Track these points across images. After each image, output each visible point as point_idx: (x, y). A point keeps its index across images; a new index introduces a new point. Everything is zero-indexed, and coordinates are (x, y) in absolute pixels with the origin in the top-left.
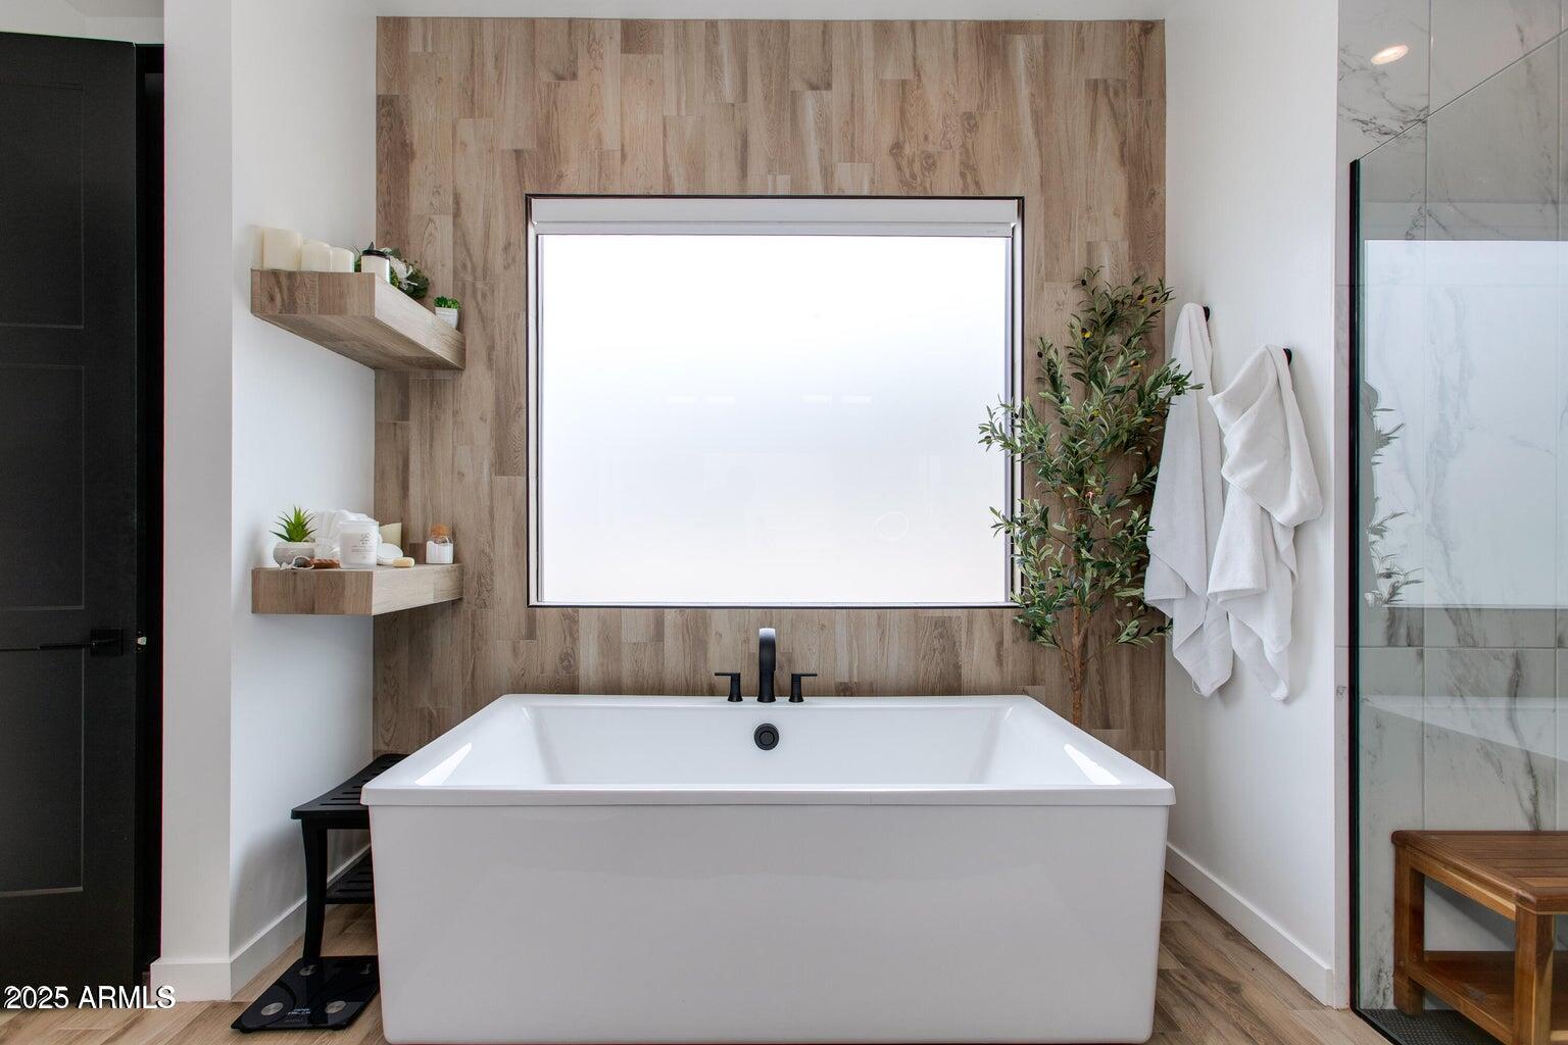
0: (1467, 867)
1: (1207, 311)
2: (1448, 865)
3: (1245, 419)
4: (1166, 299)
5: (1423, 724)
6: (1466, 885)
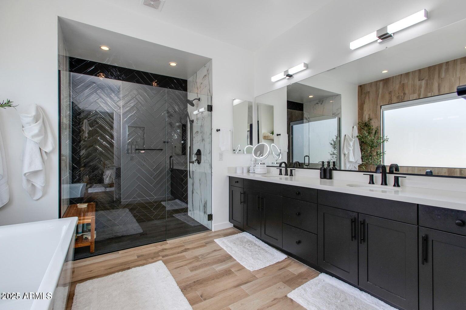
3: (38, 124)
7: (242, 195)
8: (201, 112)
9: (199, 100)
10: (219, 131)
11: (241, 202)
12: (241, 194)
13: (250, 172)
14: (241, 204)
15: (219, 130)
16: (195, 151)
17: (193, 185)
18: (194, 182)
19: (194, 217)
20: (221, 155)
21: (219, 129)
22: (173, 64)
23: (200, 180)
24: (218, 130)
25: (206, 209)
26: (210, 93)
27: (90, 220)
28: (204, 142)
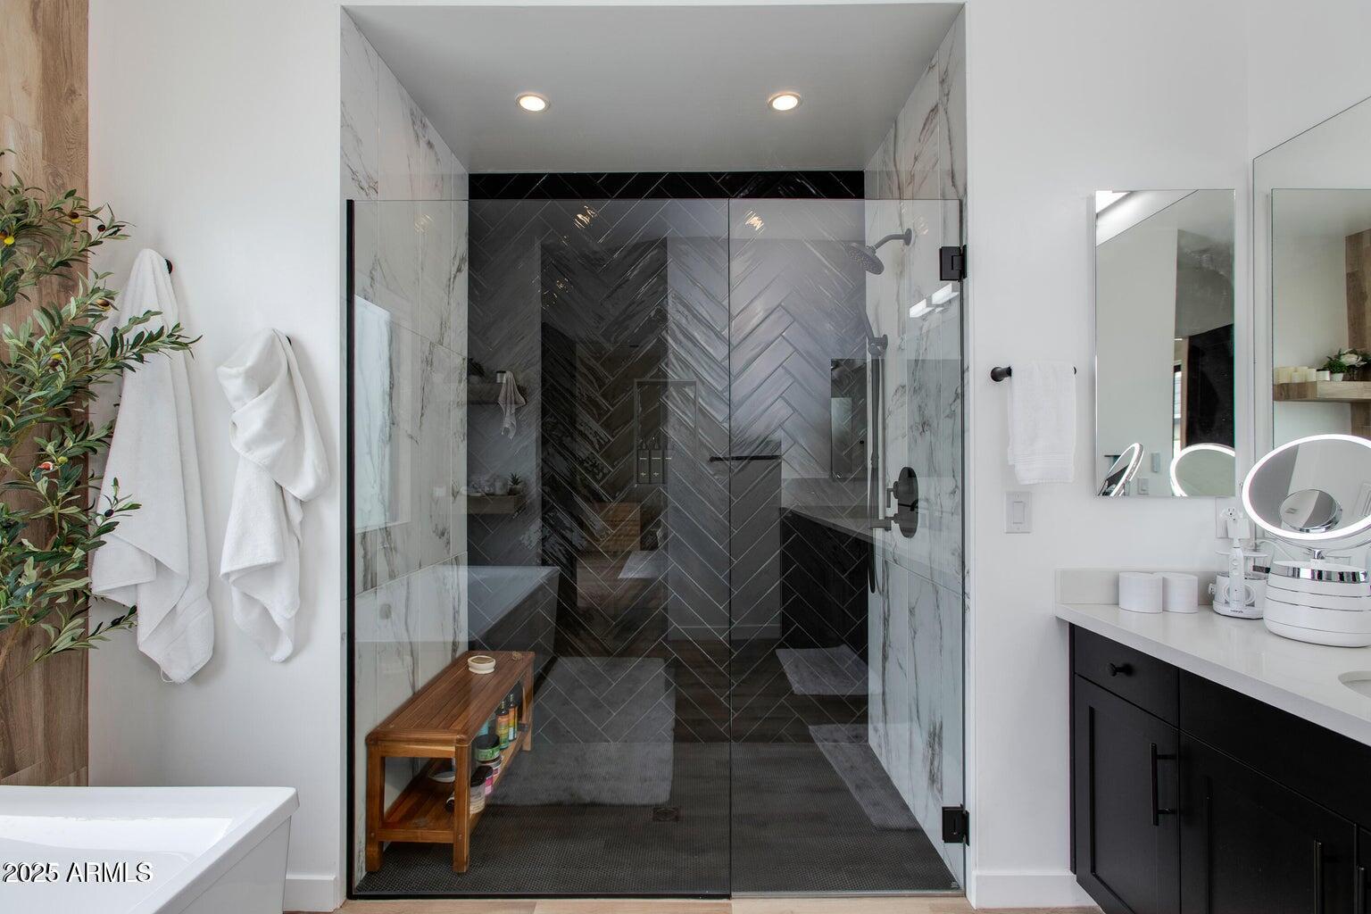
0: (425, 736)
1: (170, 266)
2: (409, 741)
3: (266, 398)
4: (115, 233)
5: (411, 643)
6: (418, 750)
7: (1166, 767)
8: (938, 306)
9: (907, 238)
10: (1006, 379)
11: (1157, 812)
12: (1156, 757)
13: (1218, 606)
14: (1156, 823)
15: (1009, 372)
16: (893, 476)
17: (886, 621)
18: (889, 611)
19: (889, 769)
20: (1020, 502)
21: (1004, 366)
22: (785, 102)
23: (912, 611)
24: (997, 375)
25: (936, 763)
26: (954, 184)
27: (453, 749)
28: (928, 433)
